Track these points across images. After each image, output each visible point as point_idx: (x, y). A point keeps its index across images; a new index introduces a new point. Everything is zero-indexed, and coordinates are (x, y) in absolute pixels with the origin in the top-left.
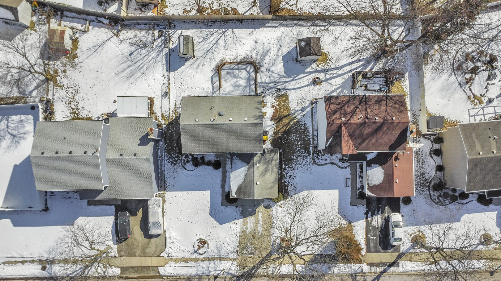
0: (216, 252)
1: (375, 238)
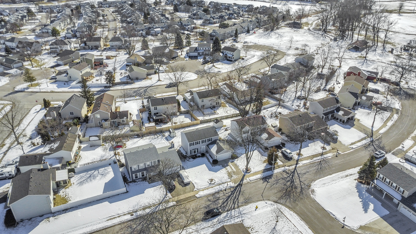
0: (219, 181)
1: (283, 159)
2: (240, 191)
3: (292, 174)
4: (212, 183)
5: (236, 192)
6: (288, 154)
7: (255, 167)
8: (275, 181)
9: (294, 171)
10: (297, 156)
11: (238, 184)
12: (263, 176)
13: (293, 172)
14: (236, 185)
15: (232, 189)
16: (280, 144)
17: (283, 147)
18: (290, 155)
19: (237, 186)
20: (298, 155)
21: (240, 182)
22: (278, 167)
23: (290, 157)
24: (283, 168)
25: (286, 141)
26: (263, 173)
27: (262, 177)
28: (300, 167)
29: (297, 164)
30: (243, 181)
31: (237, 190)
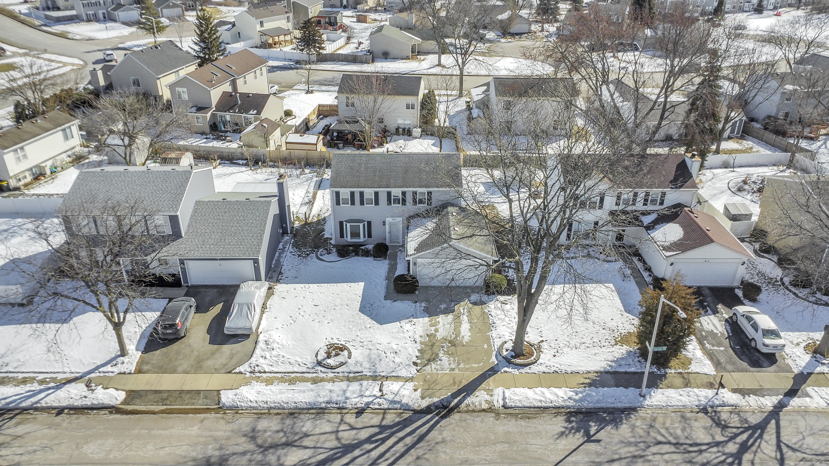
0: (366, 364)
1: (724, 349)
2: (421, 438)
3: (744, 436)
4: (331, 361)
5: (401, 434)
6: (758, 336)
7: (565, 350)
8: (629, 444)
9: (761, 427)
10: (807, 358)
11: (436, 400)
12: (581, 400)
13: (754, 428)
14: (424, 404)
15: (391, 418)
16: (737, 283)
17: (746, 301)
18: (767, 341)
19: (427, 410)
20: (815, 352)
21: (454, 396)
22: (678, 381)
23: (764, 350)
24: (710, 393)
25: (771, 282)
26: (590, 385)
27: (571, 403)
28: (804, 412)
29: (792, 393)
30: (468, 395)
31: (408, 430)
